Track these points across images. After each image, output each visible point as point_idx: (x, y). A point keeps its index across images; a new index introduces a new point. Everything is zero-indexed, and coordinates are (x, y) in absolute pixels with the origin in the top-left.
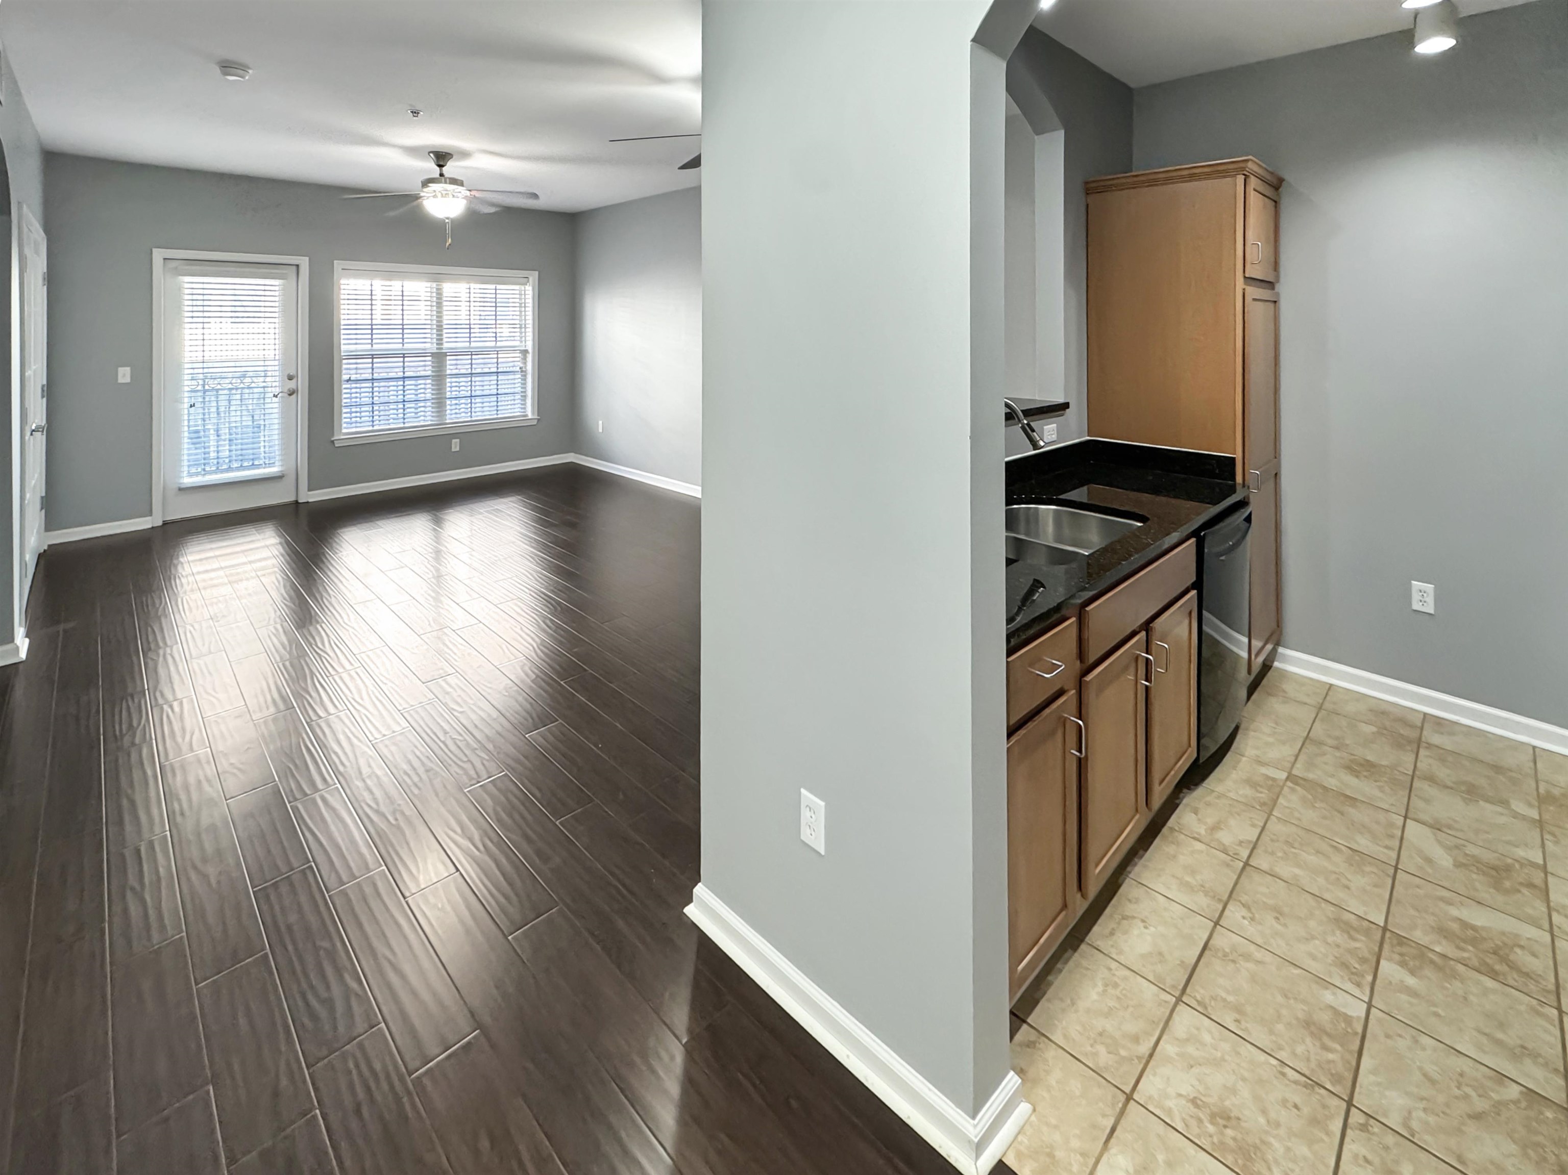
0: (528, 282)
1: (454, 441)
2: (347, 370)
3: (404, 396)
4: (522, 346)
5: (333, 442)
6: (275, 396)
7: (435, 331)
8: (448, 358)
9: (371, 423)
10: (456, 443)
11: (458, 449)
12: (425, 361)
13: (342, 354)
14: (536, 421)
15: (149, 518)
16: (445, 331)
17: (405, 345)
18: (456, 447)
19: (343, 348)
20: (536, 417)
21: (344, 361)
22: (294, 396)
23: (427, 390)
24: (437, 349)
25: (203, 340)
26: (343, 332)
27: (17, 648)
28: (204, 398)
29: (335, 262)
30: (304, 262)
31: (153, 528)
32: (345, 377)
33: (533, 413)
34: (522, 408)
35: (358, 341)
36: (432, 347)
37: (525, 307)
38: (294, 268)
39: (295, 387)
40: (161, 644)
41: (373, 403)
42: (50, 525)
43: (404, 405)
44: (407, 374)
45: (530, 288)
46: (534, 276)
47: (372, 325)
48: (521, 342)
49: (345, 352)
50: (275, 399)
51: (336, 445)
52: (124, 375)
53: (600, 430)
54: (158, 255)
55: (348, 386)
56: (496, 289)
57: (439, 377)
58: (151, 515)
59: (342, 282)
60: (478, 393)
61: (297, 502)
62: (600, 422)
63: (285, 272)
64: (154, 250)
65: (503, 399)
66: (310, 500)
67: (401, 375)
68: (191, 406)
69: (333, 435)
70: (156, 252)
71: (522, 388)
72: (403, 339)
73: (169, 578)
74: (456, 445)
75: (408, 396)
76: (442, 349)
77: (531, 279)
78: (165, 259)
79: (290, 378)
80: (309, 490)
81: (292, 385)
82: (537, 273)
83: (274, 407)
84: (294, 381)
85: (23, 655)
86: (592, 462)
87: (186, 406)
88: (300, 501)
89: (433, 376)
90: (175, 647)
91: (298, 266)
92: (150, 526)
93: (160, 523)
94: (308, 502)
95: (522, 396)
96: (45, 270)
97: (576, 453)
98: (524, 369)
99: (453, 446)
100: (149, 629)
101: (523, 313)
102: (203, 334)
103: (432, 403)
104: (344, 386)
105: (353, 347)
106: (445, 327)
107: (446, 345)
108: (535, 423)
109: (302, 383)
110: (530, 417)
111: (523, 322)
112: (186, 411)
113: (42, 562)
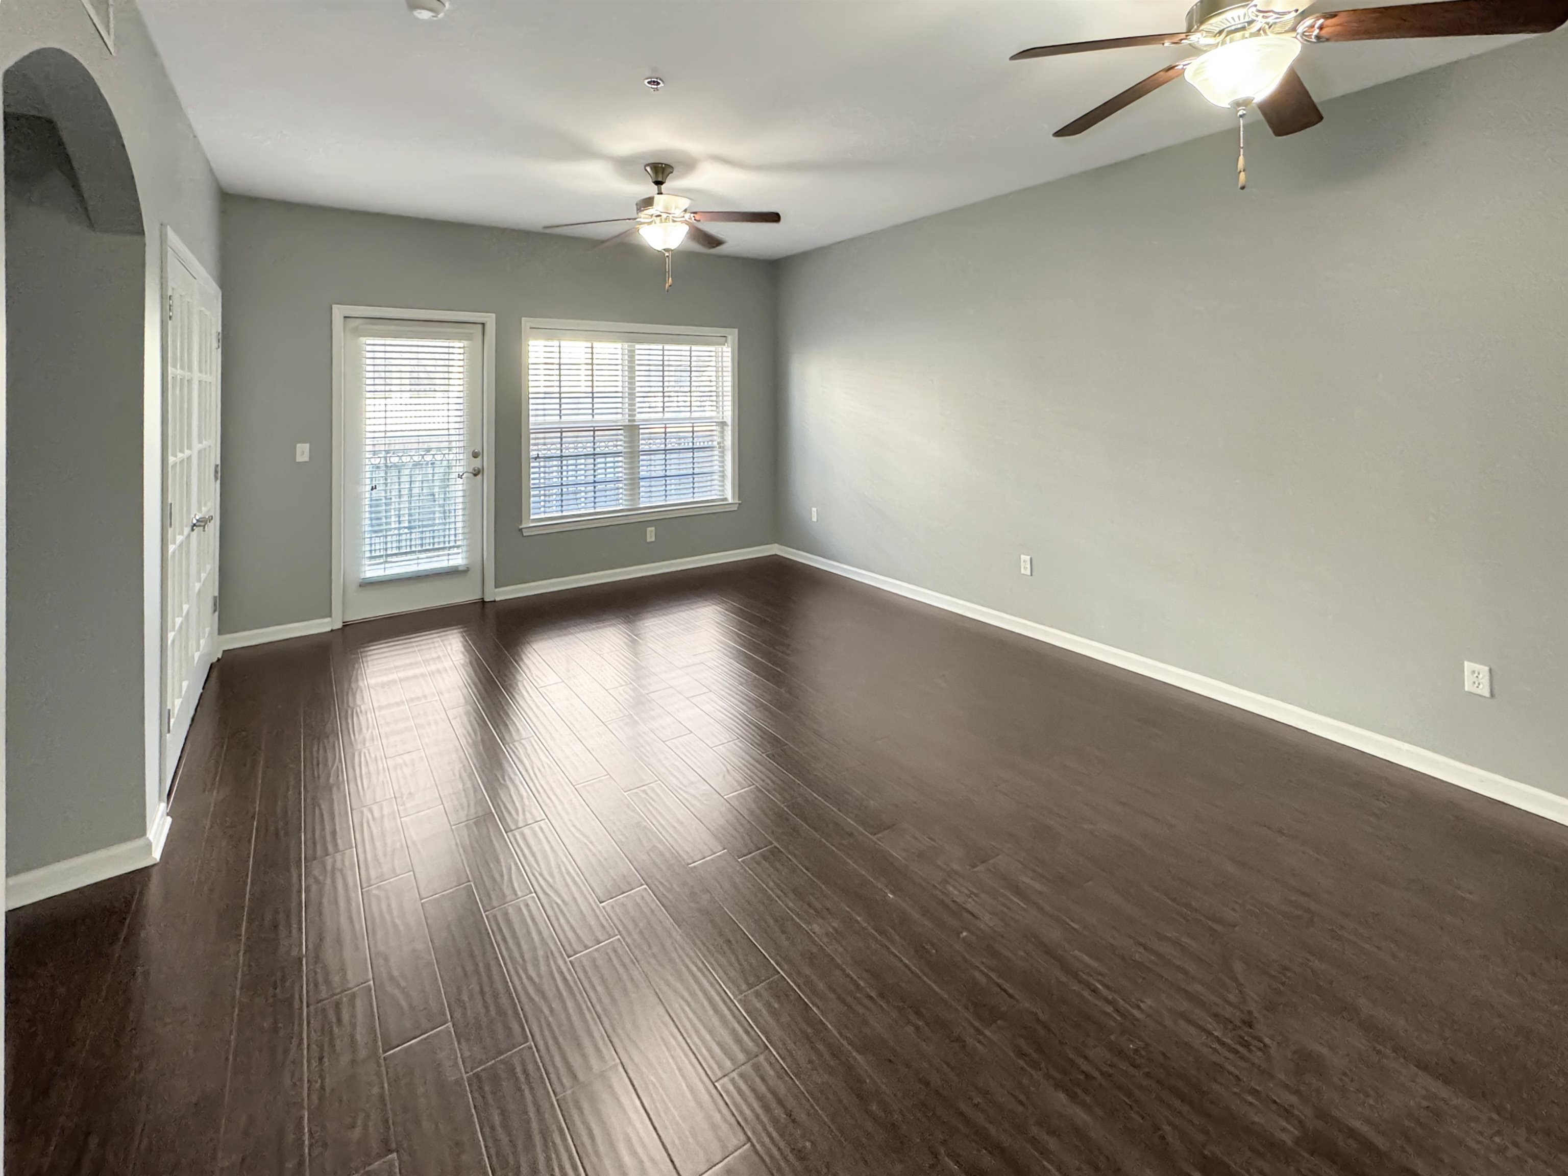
0: (726, 341)
1: (649, 529)
2: (536, 447)
3: (595, 476)
4: (718, 418)
5: (521, 530)
6: (460, 477)
7: (627, 400)
8: (641, 431)
9: (560, 508)
10: (651, 531)
11: (653, 539)
12: (617, 435)
13: (531, 427)
14: (737, 505)
15: (328, 620)
16: (638, 400)
17: (595, 416)
18: (651, 537)
19: (532, 419)
20: (737, 501)
21: (532, 436)
22: (479, 476)
23: (618, 468)
24: (629, 421)
25: (386, 411)
26: (531, 401)
27: (149, 845)
28: (386, 479)
29: (523, 319)
30: (490, 319)
31: (332, 631)
32: (533, 454)
33: (733, 497)
34: (720, 491)
35: (546, 412)
36: (621, 419)
37: (722, 371)
38: (480, 326)
39: (480, 467)
40: (331, 849)
41: (562, 485)
42: (223, 628)
43: (595, 487)
44: (598, 451)
45: (729, 349)
46: (733, 335)
47: (560, 393)
48: (718, 413)
49: (535, 424)
50: (460, 481)
51: (525, 534)
52: (303, 452)
53: (814, 519)
54: (338, 312)
55: (537, 464)
56: (691, 351)
57: (633, 455)
58: (330, 616)
59: (531, 343)
60: (673, 473)
61: (483, 602)
62: (814, 509)
63: (471, 331)
64: (334, 306)
65: (701, 479)
66: (498, 599)
67: (590, 451)
68: (372, 489)
69: (521, 523)
70: (335, 308)
71: (720, 467)
72: (593, 410)
73: (347, 712)
74: (651, 534)
75: (599, 476)
76: (634, 421)
77: (730, 338)
78: (345, 317)
79: (475, 455)
80: (496, 587)
81: (477, 463)
82: (736, 331)
83: (458, 487)
84: (479, 458)
85: (157, 855)
86: (802, 556)
87: (368, 488)
88: (487, 600)
89: (625, 453)
90: (347, 852)
91: (483, 324)
92: (328, 629)
93: (339, 625)
94: (495, 601)
95: (720, 476)
96: (220, 330)
97: (781, 544)
98: (722, 445)
99: (648, 536)
100: (317, 809)
101: (720, 378)
102: (386, 405)
103: (625, 485)
104: (532, 465)
105: (541, 419)
106: (637, 395)
107: (638, 417)
108: (736, 509)
109: (488, 462)
110: (730, 501)
111: (720, 389)
112: (368, 495)
113: (215, 674)
